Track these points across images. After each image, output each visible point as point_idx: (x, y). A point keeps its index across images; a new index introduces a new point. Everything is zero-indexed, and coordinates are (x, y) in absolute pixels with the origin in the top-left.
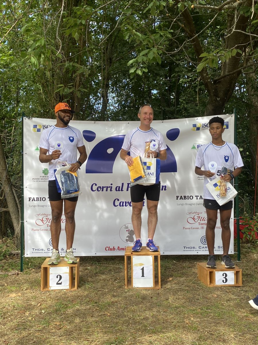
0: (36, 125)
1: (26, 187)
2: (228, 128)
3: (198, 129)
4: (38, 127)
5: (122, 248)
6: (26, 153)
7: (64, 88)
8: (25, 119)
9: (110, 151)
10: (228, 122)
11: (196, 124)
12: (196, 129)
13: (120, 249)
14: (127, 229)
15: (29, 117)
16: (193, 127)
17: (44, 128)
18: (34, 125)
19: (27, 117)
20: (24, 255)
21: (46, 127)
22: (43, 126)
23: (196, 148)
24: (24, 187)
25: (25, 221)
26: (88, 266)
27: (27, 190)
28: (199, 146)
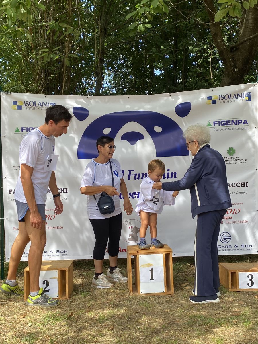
0: (17, 102)
1: (6, 177)
2: (250, 101)
3: (214, 102)
4: (18, 104)
5: (124, 250)
6: (5, 136)
7: (49, 54)
8: (3, 94)
9: (107, 131)
10: (251, 93)
11: (211, 97)
12: (211, 102)
13: (121, 251)
14: (129, 226)
15: (7, 92)
16: (208, 100)
17: (26, 105)
18: (14, 102)
19: (5, 92)
20: (5, 259)
21: (28, 103)
22: (25, 102)
23: (212, 126)
24: (3, 177)
25: (5, 218)
26: (84, 272)
27: (7, 180)
28: (215, 123)
